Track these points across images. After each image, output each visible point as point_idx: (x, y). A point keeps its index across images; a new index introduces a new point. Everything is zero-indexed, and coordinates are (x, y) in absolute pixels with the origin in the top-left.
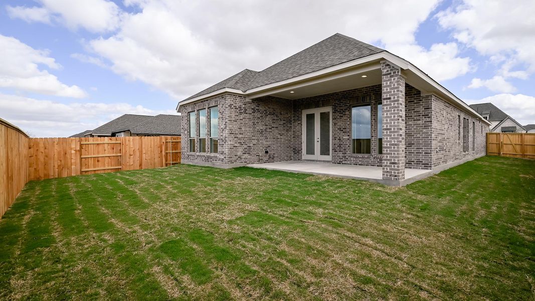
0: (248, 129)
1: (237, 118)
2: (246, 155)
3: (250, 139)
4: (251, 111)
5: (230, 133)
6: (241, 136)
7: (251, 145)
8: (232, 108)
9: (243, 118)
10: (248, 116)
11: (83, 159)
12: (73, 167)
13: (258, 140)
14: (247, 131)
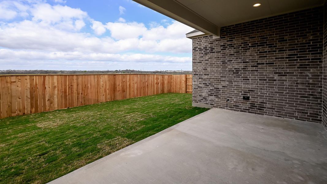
0: (215, 69)
1: (202, 59)
2: (213, 98)
3: (218, 81)
4: (219, 49)
5: (194, 75)
6: (206, 77)
7: (220, 87)
8: (197, 51)
9: (210, 58)
10: (215, 55)
11: (188, 86)
12: (183, 89)
13: (230, 82)
14: (215, 72)
